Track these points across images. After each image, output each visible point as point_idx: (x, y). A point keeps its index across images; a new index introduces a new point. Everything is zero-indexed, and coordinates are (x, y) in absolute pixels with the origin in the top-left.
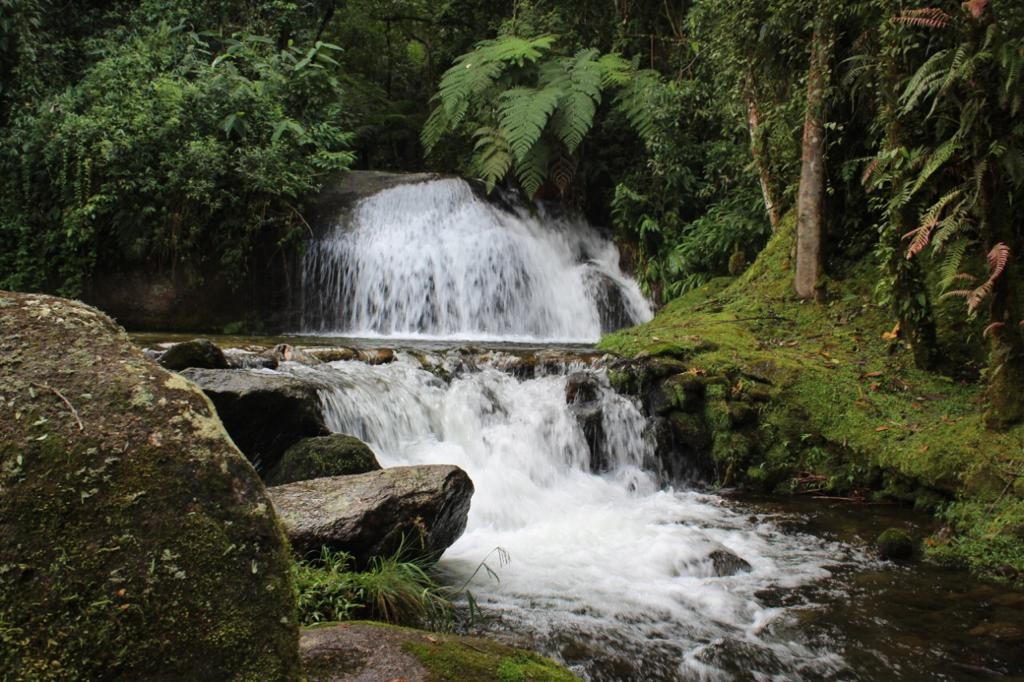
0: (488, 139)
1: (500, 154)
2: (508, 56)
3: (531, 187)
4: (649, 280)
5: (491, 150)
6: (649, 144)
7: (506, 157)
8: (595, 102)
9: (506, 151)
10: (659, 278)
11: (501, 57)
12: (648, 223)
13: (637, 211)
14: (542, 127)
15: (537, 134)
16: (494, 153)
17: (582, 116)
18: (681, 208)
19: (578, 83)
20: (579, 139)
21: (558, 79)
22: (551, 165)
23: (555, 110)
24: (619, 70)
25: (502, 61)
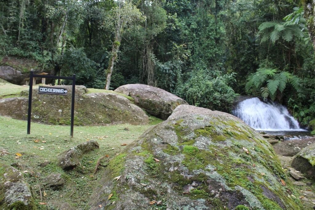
0: (264, 90)
1: (266, 93)
2: (268, 74)
3: (273, 99)
4: (296, 117)
5: (264, 92)
6: (298, 91)
7: (267, 93)
8: (286, 82)
9: (267, 92)
10: (298, 117)
11: (267, 74)
12: (296, 106)
13: (293, 103)
14: (277, 88)
15: (276, 90)
16: (265, 92)
17: (283, 85)
18: (302, 102)
19: (281, 79)
20: (283, 90)
21: (277, 78)
22: (277, 95)
23: (279, 85)
24: (290, 76)
25: (267, 75)
